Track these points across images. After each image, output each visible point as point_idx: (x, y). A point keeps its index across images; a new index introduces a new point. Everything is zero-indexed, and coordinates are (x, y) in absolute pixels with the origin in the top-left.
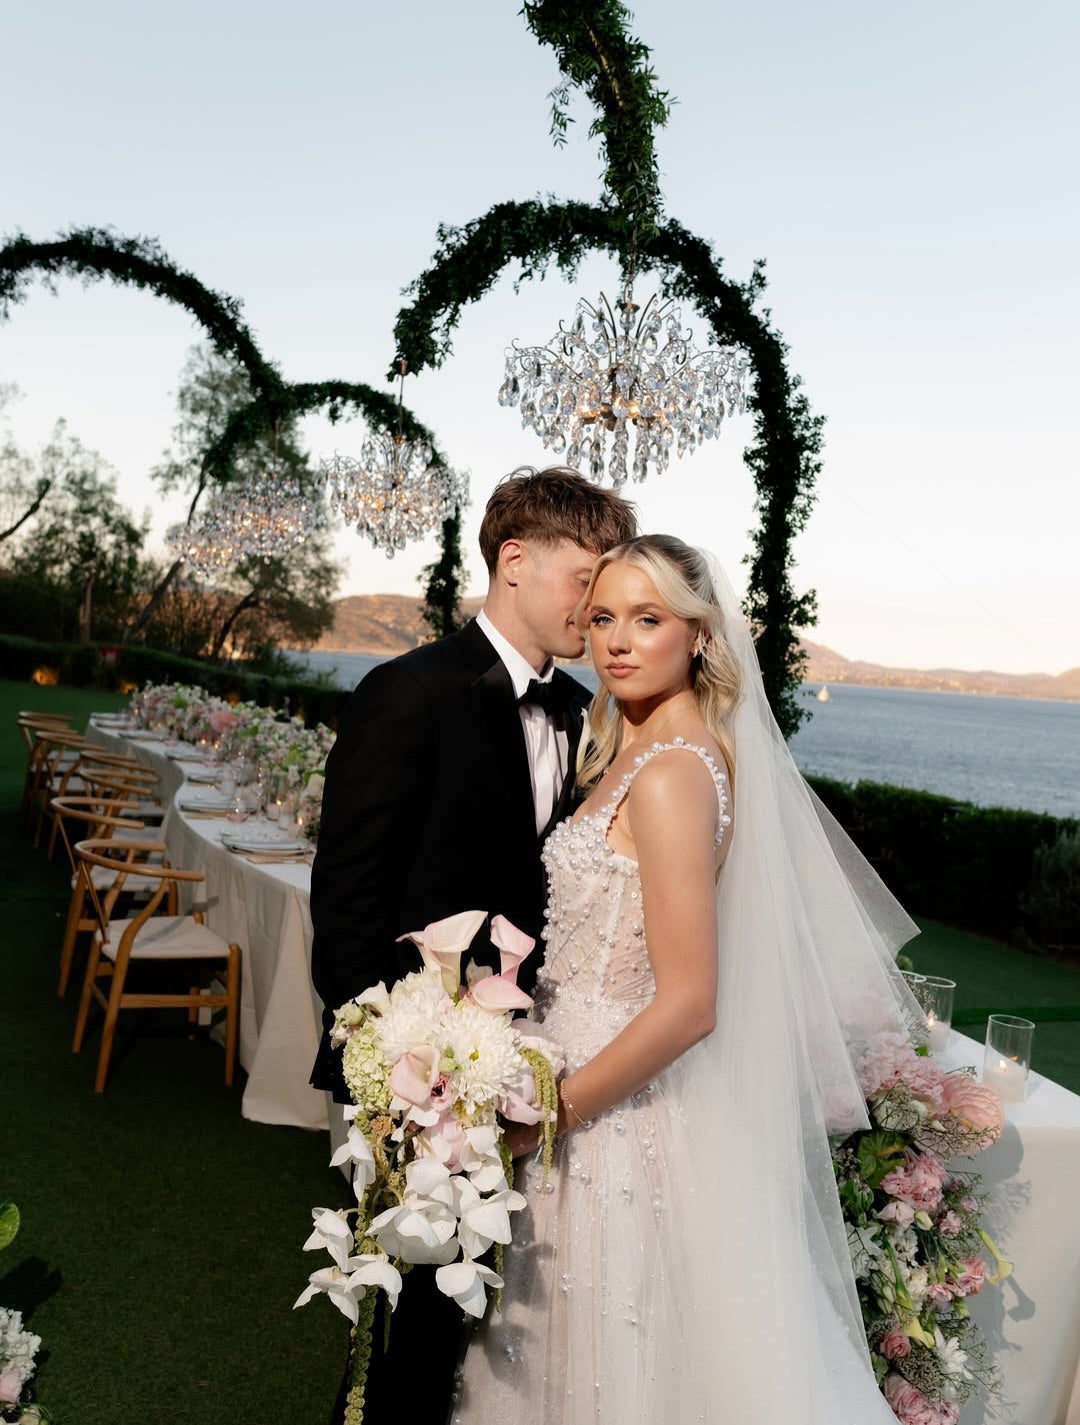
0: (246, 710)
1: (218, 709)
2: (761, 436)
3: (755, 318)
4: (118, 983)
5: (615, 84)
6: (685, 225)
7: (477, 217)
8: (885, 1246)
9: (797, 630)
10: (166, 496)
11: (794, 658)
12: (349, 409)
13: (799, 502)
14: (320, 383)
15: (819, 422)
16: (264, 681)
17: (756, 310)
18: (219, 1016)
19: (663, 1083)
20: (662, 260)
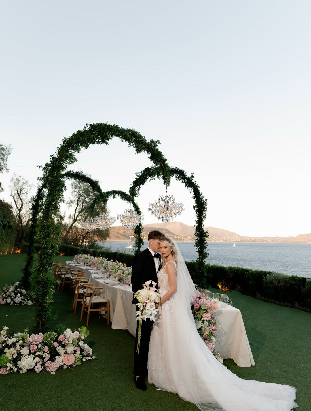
0: (101, 259)
1: (94, 259)
2: (196, 203)
3: (193, 182)
4: (90, 307)
5: (162, 165)
6: (179, 168)
7: (142, 170)
8: (203, 324)
9: (206, 238)
10: (69, 209)
11: (205, 244)
12: (117, 196)
13: (204, 215)
14: (111, 191)
15: (206, 200)
16: (94, 251)
17: (193, 181)
18: (106, 312)
19: (172, 298)
20: (175, 174)
